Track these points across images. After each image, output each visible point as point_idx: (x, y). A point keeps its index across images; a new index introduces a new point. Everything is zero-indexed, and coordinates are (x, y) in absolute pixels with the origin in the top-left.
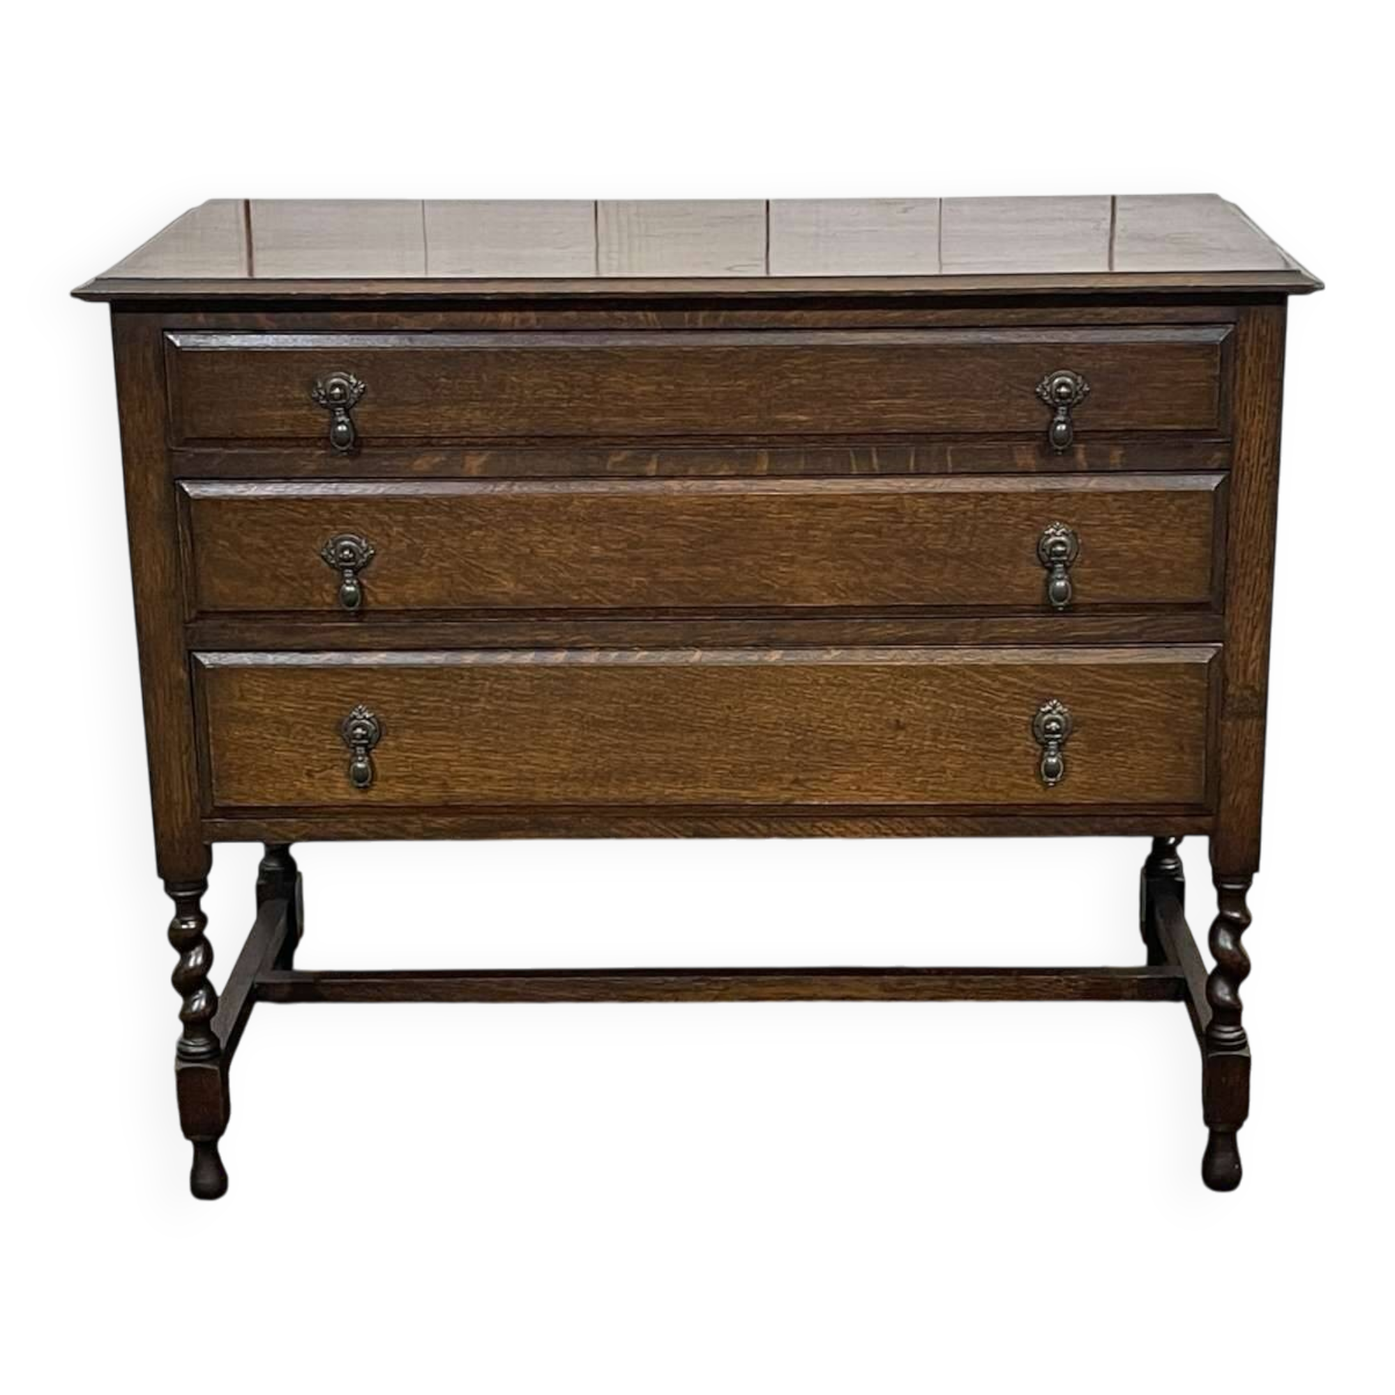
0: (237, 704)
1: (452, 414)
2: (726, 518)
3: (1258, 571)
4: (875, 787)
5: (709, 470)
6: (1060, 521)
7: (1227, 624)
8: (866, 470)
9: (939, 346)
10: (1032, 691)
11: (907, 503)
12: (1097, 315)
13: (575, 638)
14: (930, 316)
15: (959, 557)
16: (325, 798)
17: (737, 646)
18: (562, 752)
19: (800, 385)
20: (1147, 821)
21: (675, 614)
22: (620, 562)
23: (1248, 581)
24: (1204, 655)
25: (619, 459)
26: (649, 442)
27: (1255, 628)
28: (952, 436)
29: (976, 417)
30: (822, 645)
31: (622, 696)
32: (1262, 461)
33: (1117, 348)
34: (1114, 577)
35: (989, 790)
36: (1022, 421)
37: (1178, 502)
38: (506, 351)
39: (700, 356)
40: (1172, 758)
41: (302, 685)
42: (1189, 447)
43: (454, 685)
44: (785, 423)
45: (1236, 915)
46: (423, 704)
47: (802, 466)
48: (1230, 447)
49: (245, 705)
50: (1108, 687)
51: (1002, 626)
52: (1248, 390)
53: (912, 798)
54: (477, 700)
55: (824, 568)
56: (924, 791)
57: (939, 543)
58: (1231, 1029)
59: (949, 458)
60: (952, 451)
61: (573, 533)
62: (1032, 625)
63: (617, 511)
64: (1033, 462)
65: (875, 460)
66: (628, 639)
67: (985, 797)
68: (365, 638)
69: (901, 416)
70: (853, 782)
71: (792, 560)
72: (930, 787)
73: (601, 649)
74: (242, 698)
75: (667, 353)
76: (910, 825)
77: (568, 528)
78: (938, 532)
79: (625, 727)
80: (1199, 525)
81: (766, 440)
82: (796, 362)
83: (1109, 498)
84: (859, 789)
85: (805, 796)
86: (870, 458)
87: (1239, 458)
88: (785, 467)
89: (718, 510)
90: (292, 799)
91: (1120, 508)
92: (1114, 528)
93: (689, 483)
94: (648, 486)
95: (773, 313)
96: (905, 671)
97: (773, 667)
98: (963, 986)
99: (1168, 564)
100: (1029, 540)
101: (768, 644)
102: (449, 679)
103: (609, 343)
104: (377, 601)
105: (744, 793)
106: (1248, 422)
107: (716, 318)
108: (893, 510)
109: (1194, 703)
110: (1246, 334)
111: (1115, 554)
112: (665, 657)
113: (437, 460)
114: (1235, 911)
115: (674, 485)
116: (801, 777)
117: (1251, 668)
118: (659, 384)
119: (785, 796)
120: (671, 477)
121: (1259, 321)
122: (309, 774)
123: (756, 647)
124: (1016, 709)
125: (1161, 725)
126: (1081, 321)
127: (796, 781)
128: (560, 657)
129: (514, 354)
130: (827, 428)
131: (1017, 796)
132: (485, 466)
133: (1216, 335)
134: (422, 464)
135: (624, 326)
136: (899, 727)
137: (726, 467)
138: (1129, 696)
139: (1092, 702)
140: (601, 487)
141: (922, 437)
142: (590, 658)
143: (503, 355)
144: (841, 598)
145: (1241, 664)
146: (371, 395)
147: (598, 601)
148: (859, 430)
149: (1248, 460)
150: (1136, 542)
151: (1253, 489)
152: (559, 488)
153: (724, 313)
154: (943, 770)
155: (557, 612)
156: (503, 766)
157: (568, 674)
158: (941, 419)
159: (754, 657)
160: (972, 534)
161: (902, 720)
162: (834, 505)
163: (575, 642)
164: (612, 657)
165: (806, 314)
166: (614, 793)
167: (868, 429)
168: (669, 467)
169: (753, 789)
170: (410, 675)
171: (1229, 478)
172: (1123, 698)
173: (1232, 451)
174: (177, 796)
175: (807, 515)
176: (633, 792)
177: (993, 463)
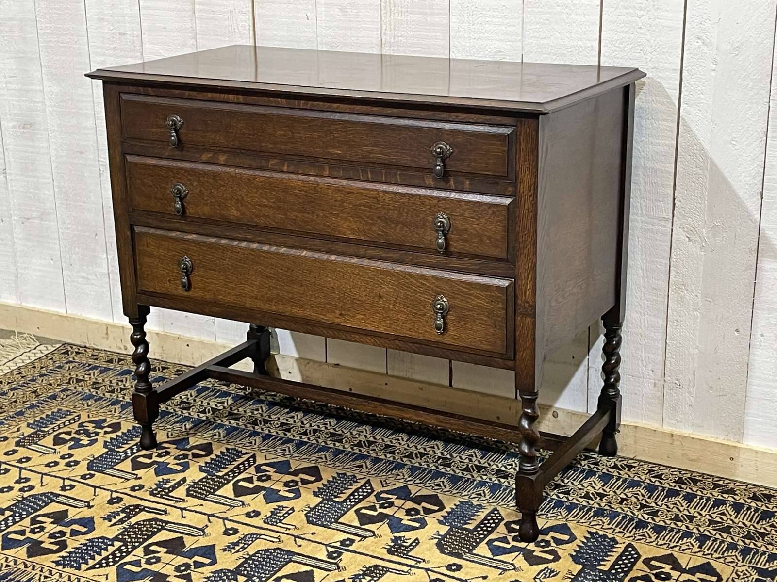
0: (145, 248)
1: (213, 136)
2: (312, 194)
3: (529, 247)
4: (372, 323)
5: (306, 172)
6: (443, 212)
7: (517, 271)
8: (366, 178)
9: (392, 125)
10: (433, 289)
11: (381, 195)
12: (457, 117)
13: (260, 239)
14: (389, 111)
15: (403, 224)
16: (175, 293)
17: (319, 251)
18: (255, 287)
19: (338, 137)
20: (486, 358)
21: (296, 233)
22: (273, 208)
23: (526, 251)
24: (505, 283)
25: (274, 162)
26: (283, 157)
27: (529, 274)
28: (398, 167)
29: (407, 160)
30: (351, 255)
31: (276, 266)
32: (529, 194)
33: (464, 133)
34: (466, 241)
35: (416, 332)
36: (424, 163)
37: (492, 209)
38: (231, 111)
39: (300, 120)
40: (492, 330)
41: (166, 244)
42: (497, 183)
43: (217, 252)
44: (333, 154)
45: (529, 411)
46: (207, 258)
47: (341, 174)
48: (515, 184)
49: (148, 249)
50: (463, 292)
51: (423, 257)
52: (522, 159)
53: (385, 330)
54: (225, 260)
55: (350, 222)
56: (390, 327)
57: (394, 215)
58: (529, 465)
59: (398, 177)
60: (400, 174)
61: (256, 193)
62: (434, 259)
63: (272, 185)
64: (432, 183)
65: (369, 174)
66: (278, 242)
67: (415, 335)
68: (186, 228)
69: (378, 154)
70: (362, 319)
71: (338, 215)
72: (393, 327)
73: (270, 245)
74: (148, 247)
75: (288, 118)
76: (389, 343)
77: (255, 190)
78: (393, 210)
79: (278, 280)
80: (501, 221)
81: (326, 161)
82: (336, 126)
83: (463, 203)
84: (365, 322)
85: (344, 322)
86: (367, 173)
87: (520, 192)
88: (335, 173)
89: (309, 190)
90: (163, 290)
91: (468, 209)
92: (466, 218)
93: (300, 176)
94: (285, 176)
95: (329, 104)
96: (383, 272)
97: (331, 262)
98: (470, 426)
99: (489, 238)
100: (430, 219)
101: (330, 252)
102: (216, 250)
103: (269, 112)
104: (190, 213)
105: (322, 316)
106: (523, 175)
107: (307, 104)
108: (376, 198)
109: (500, 305)
110: (521, 132)
111: (466, 230)
112: (293, 252)
113: (209, 155)
114: (528, 409)
115: (294, 176)
116: (343, 313)
117: (527, 293)
118: (286, 131)
119: (337, 320)
120: (293, 173)
121: (526, 126)
122: (169, 281)
123: (327, 252)
124: (426, 297)
125: (487, 314)
126: (450, 119)
127: (341, 315)
128: (255, 246)
129: (233, 113)
130: (348, 158)
131: (428, 337)
132: (226, 160)
133: (506, 131)
134: (205, 157)
135: (274, 105)
136: (380, 297)
137: (312, 171)
138: (473, 298)
139: (457, 298)
140: (267, 174)
141: (388, 166)
142: (266, 248)
143: (231, 113)
144: (356, 235)
145: (523, 290)
146: (185, 126)
147: (266, 224)
148: (361, 160)
149: (523, 192)
150: (475, 226)
151: (526, 207)
152: (251, 172)
153: (310, 102)
154: (398, 320)
155: (252, 226)
156: (234, 289)
157: (258, 253)
158: (394, 159)
159: (325, 257)
160: (407, 213)
161: (381, 294)
162: (352, 193)
163: (259, 240)
164: (274, 249)
165: (341, 106)
166: (274, 308)
167: (364, 160)
168: (292, 169)
169: (324, 315)
170: (202, 246)
171: (516, 199)
172: (470, 298)
173: (516, 188)
174: (129, 284)
175: (342, 196)
176: (280, 308)
177: (416, 182)
